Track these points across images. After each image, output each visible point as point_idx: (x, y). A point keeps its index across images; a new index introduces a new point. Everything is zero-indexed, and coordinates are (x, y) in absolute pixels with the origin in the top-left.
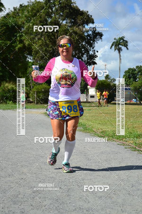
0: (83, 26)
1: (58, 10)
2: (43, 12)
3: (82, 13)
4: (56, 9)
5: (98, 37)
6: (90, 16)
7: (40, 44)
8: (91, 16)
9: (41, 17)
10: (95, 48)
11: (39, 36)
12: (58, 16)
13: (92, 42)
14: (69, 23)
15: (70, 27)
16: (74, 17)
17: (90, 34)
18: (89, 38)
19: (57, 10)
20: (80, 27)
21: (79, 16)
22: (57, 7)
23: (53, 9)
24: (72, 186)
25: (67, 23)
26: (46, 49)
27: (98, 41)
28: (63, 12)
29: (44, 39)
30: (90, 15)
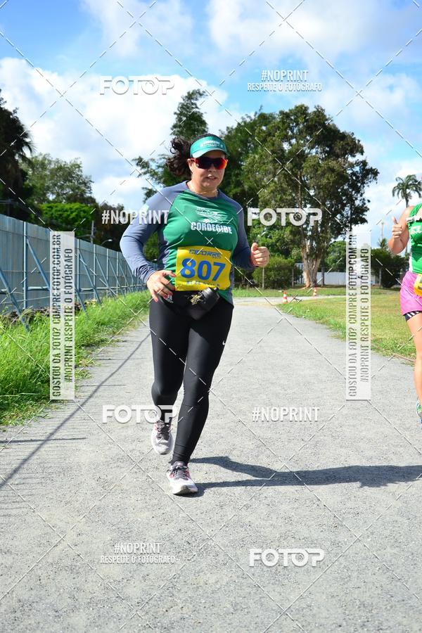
0: (344, 158)
1: (302, 132)
2: (278, 136)
3: (343, 137)
4: (299, 130)
5: (370, 176)
6: (357, 142)
7: (272, 188)
8: (359, 141)
9: (273, 145)
10: (364, 196)
11: (271, 176)
12: (302, 142)
13: (359, 184)
14: (321, 153)
15: (323, 159)
16: (329, 143)
17: (357, 172)
18: (354, 178)
19: (300, 132)
20: (340, 159)
21: (338, 141)
22: (301, 126)
23: (295, 131)
24: (322, 438)
25: (317, 153)
26: (281, 198)
27: (369, 184)
28: (311, 135)
29: (279, 179)
30: (357, 138)
